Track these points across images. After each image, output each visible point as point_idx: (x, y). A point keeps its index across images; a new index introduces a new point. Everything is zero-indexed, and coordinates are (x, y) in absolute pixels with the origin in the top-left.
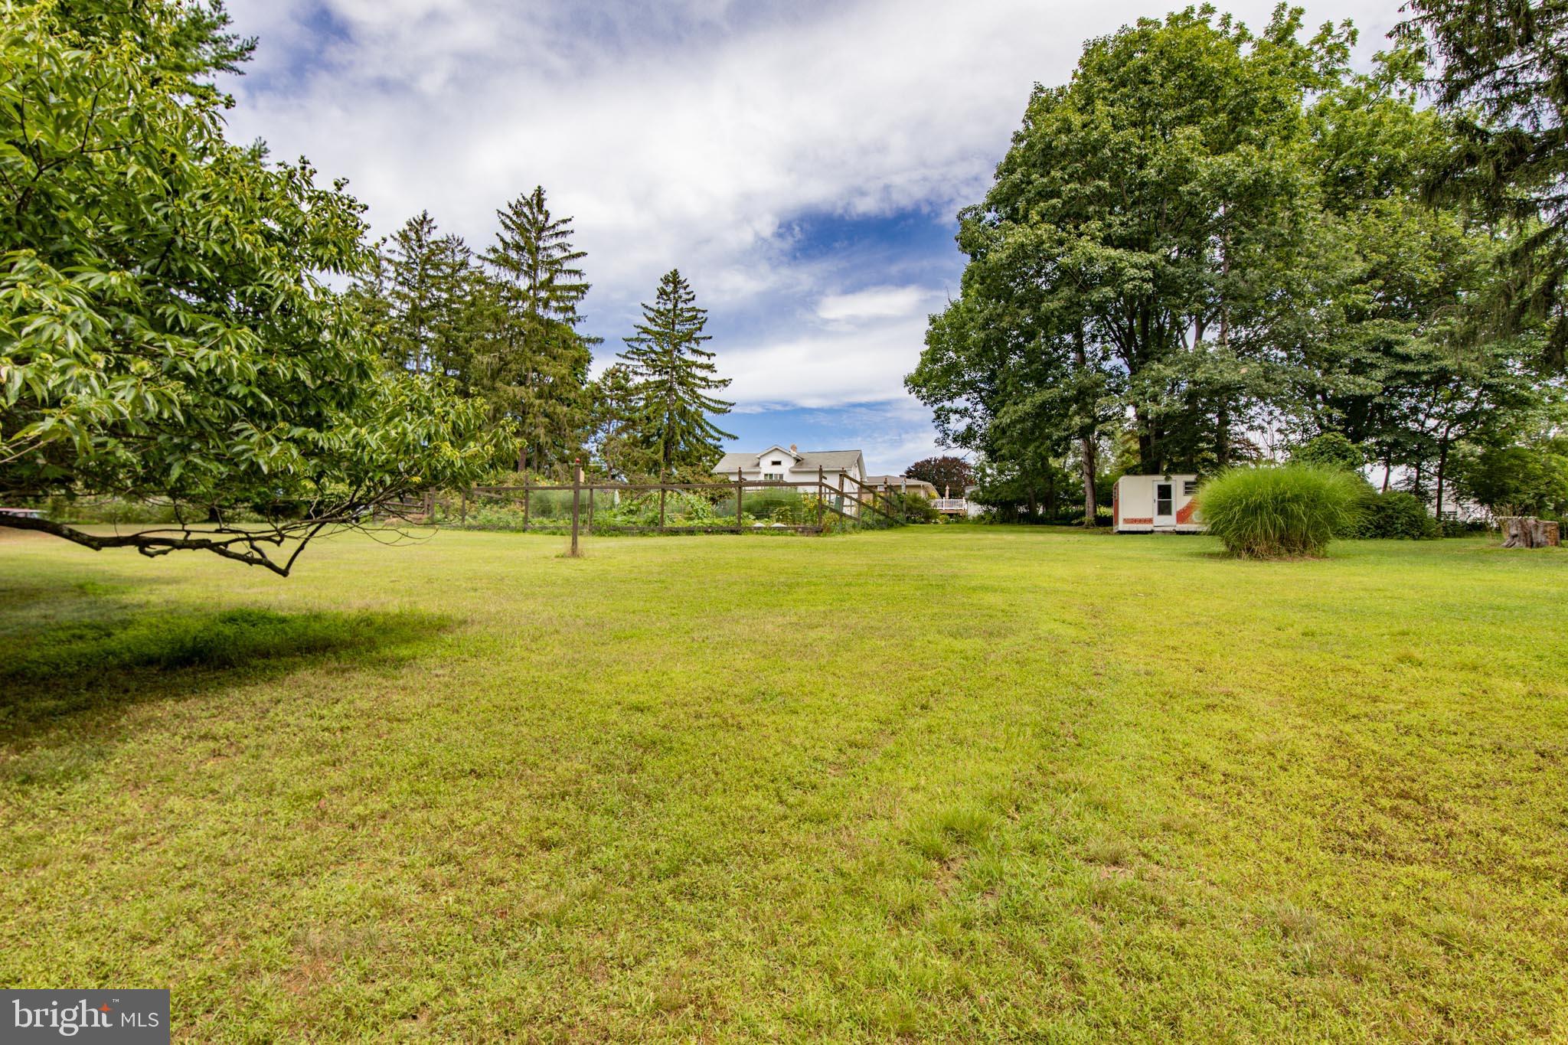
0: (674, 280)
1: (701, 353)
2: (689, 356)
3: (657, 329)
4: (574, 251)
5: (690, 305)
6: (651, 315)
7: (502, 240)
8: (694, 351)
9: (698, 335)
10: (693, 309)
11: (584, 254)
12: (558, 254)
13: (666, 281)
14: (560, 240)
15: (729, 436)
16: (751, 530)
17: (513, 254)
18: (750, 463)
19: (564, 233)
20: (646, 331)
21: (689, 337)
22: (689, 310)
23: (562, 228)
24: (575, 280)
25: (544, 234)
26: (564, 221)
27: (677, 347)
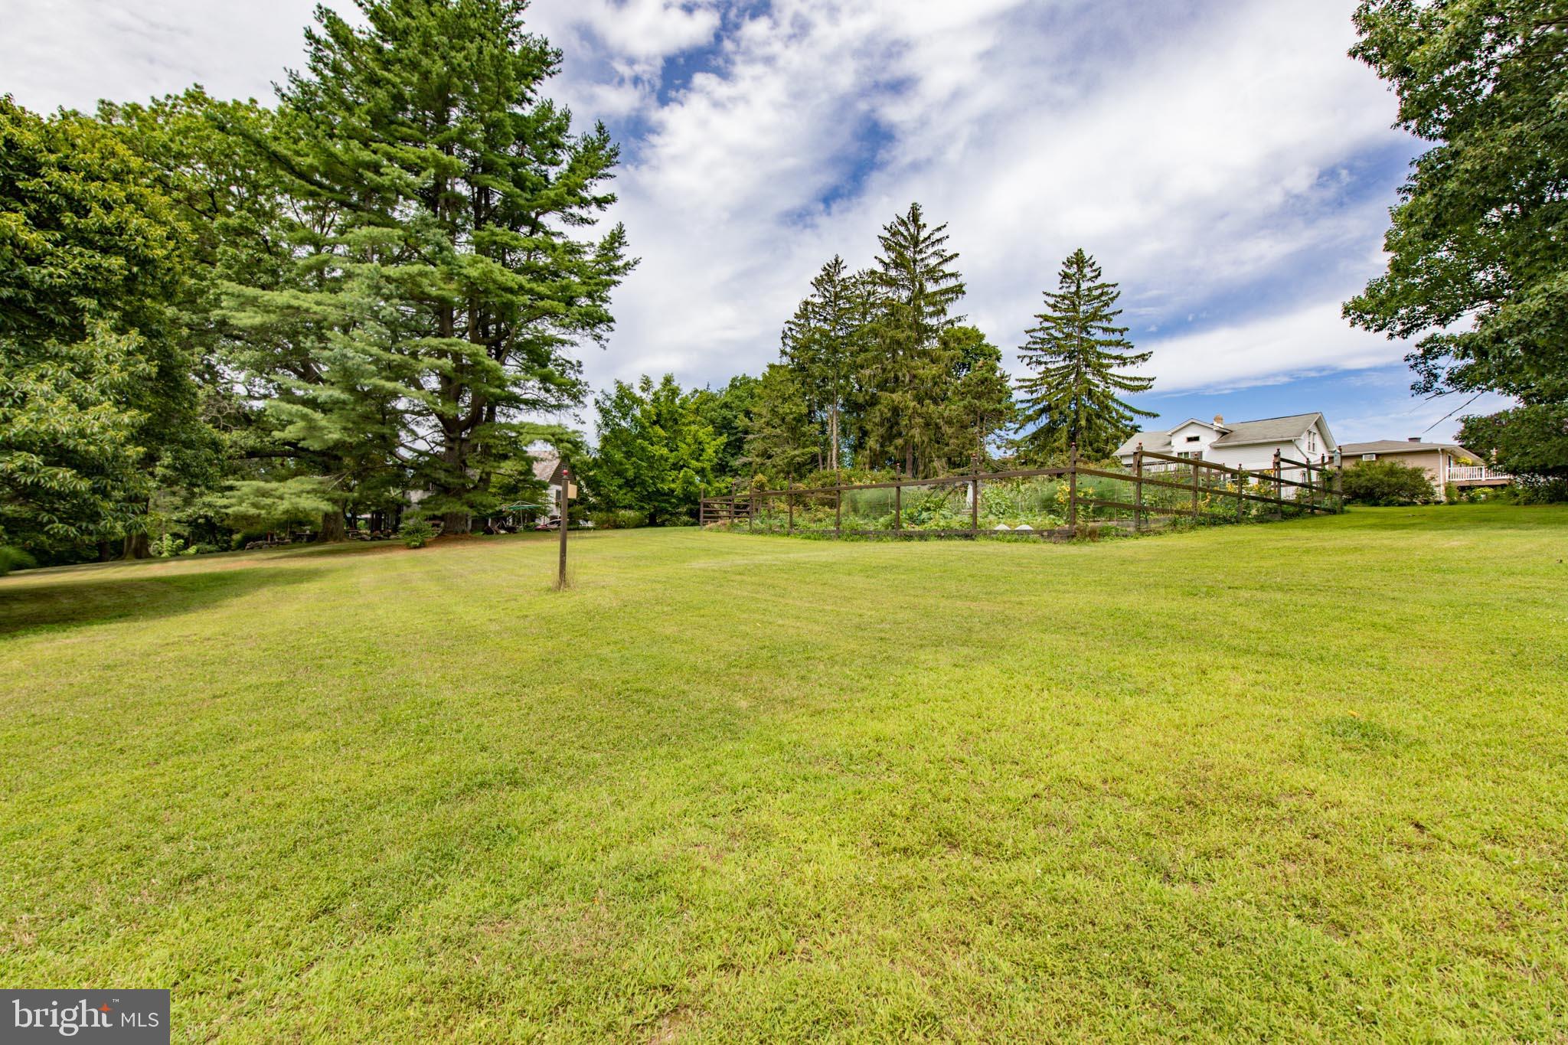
0: (1079, 260)
1: (1113, 331)
2: (1099, 335)
3: (1058, 314)
4: (948, 254)
5: (1098, 282)
6: (1052, 301)
7: (882, 261)
8: (1105, 330)
9: (1107, 311)
10: (1103, 286)
11: (957, 255)
12: (933, 261)
13: (1069, 263)
14: (936, 248)
15: (1148, 414)
16: (991, 535)
17: (893, 273)
18: (1162, 441)
19: (939, 241)
20: (1046, 318)
21: (1095, 316)
22: (1096, 288)
23: (937, 236)
24: (951, 283)
25: (921, 246)
26: (939, 229)
27: (1084, 329)
